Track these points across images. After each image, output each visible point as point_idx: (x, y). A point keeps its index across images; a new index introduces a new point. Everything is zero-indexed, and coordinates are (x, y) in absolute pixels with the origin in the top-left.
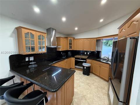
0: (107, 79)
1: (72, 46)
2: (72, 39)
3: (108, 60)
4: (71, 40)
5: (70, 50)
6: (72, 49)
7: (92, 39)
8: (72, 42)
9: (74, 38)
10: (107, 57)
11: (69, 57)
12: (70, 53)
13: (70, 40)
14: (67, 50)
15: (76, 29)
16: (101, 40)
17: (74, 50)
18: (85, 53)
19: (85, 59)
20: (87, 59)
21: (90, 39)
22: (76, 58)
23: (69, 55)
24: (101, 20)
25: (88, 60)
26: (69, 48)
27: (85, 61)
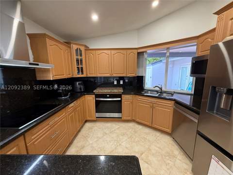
0: (169, 131)
1: (84, 66)
2: (83, 49)
3: (161, 93)
4: (81, 51)
5: (80, 76)
6: (84, 75)
7: (129, 51)
8: (83, 58)
9: (87, 49)
10: (160, 86)
11: (79, 94)
12: (79, 84)
13: (77, 50)
14: (70, 76)
15: (95, 17)
17: (89, 75)
18: (115, 83)
19: (119, 96)
20: (123, 96)
22: (97, 96)
23: (79, 91)
25: (125, 97)
26: (77, 71)
27: (120, 99)
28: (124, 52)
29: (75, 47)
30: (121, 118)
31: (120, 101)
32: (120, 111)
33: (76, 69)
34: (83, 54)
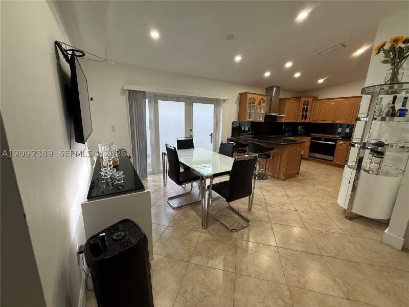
1: (308, 114)
2: (310, 100)
4: (308, 102)
5: (304, 121)
6: (307, 121)
8: (309, 107)
9: (315, 99)
11: (299, 135)
12: (301, 128)
13: (305, 102)
14: (295, 121)
15: (321, 81)
17: (312, 121)
19: (335, 141)
20: (338, 141)
22: (313, 138)
23: (299, 133)
25: (340, 142)
27: (334, 143)
28: (352, 100)
29: (304, 99)
30: (332, 161)
31: (335, 145)
32: (332, 154)
33: (301, 116)
34: (310, 104)
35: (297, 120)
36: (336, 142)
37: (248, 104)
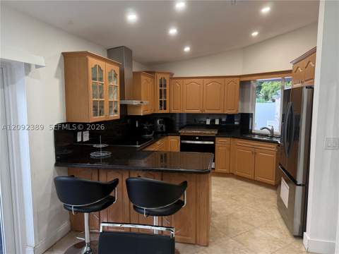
1: (167, 100)
2: (167, 77)
3: (272, 137)
4: (165, 81)
5: (163, 112)
6: (167, 111)
7: (228, 80)
8: (167, 88)
10: (270, 128)
12: (160, 122)
15: (187, 49)
16: (252, 82)
17: (173, 111)
18: (208, 122)
19: (212, 139)
21: (223, 79)
22: (184, 138)
23: (160, 130)
24: (255, 34)
25: (219, 141)
26: (159, 106)
27: (212, 143)
28: (220, 80)
29: (159, 77)
31: (213, 145)
33: (159, 103)
34: (168, 84)
35: (155, 110)
36: (214, 141)
37: (91, 82)
